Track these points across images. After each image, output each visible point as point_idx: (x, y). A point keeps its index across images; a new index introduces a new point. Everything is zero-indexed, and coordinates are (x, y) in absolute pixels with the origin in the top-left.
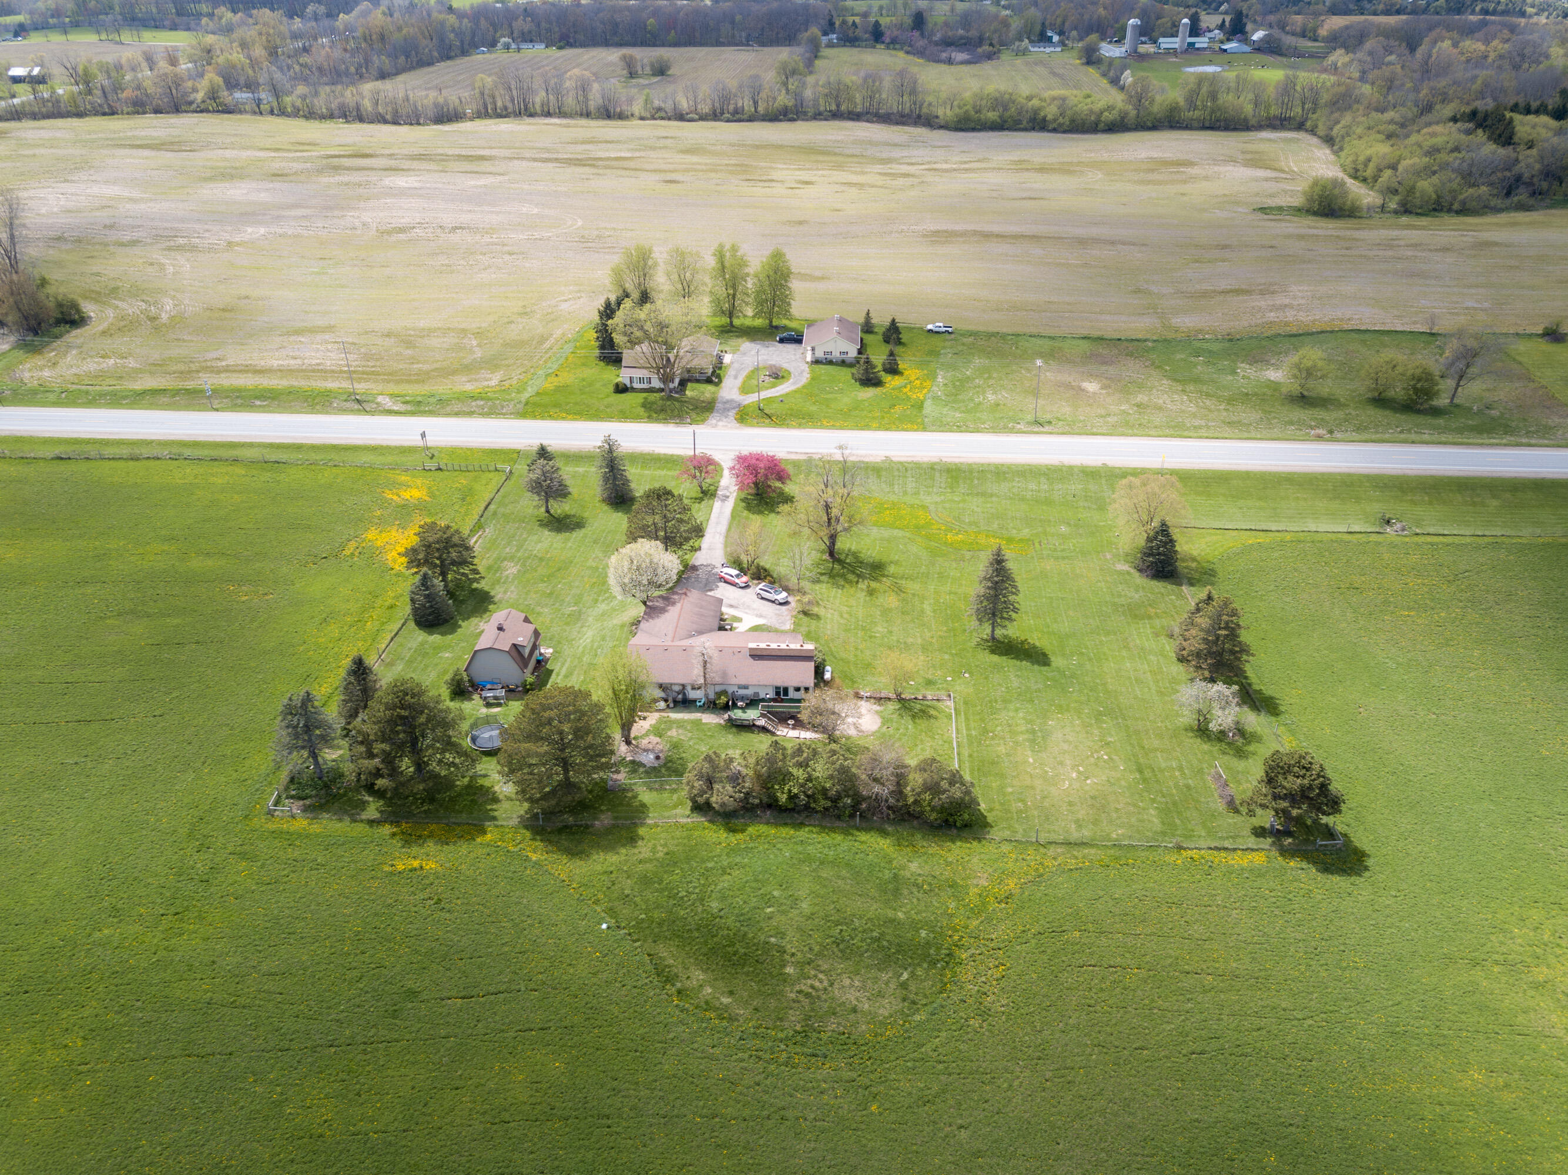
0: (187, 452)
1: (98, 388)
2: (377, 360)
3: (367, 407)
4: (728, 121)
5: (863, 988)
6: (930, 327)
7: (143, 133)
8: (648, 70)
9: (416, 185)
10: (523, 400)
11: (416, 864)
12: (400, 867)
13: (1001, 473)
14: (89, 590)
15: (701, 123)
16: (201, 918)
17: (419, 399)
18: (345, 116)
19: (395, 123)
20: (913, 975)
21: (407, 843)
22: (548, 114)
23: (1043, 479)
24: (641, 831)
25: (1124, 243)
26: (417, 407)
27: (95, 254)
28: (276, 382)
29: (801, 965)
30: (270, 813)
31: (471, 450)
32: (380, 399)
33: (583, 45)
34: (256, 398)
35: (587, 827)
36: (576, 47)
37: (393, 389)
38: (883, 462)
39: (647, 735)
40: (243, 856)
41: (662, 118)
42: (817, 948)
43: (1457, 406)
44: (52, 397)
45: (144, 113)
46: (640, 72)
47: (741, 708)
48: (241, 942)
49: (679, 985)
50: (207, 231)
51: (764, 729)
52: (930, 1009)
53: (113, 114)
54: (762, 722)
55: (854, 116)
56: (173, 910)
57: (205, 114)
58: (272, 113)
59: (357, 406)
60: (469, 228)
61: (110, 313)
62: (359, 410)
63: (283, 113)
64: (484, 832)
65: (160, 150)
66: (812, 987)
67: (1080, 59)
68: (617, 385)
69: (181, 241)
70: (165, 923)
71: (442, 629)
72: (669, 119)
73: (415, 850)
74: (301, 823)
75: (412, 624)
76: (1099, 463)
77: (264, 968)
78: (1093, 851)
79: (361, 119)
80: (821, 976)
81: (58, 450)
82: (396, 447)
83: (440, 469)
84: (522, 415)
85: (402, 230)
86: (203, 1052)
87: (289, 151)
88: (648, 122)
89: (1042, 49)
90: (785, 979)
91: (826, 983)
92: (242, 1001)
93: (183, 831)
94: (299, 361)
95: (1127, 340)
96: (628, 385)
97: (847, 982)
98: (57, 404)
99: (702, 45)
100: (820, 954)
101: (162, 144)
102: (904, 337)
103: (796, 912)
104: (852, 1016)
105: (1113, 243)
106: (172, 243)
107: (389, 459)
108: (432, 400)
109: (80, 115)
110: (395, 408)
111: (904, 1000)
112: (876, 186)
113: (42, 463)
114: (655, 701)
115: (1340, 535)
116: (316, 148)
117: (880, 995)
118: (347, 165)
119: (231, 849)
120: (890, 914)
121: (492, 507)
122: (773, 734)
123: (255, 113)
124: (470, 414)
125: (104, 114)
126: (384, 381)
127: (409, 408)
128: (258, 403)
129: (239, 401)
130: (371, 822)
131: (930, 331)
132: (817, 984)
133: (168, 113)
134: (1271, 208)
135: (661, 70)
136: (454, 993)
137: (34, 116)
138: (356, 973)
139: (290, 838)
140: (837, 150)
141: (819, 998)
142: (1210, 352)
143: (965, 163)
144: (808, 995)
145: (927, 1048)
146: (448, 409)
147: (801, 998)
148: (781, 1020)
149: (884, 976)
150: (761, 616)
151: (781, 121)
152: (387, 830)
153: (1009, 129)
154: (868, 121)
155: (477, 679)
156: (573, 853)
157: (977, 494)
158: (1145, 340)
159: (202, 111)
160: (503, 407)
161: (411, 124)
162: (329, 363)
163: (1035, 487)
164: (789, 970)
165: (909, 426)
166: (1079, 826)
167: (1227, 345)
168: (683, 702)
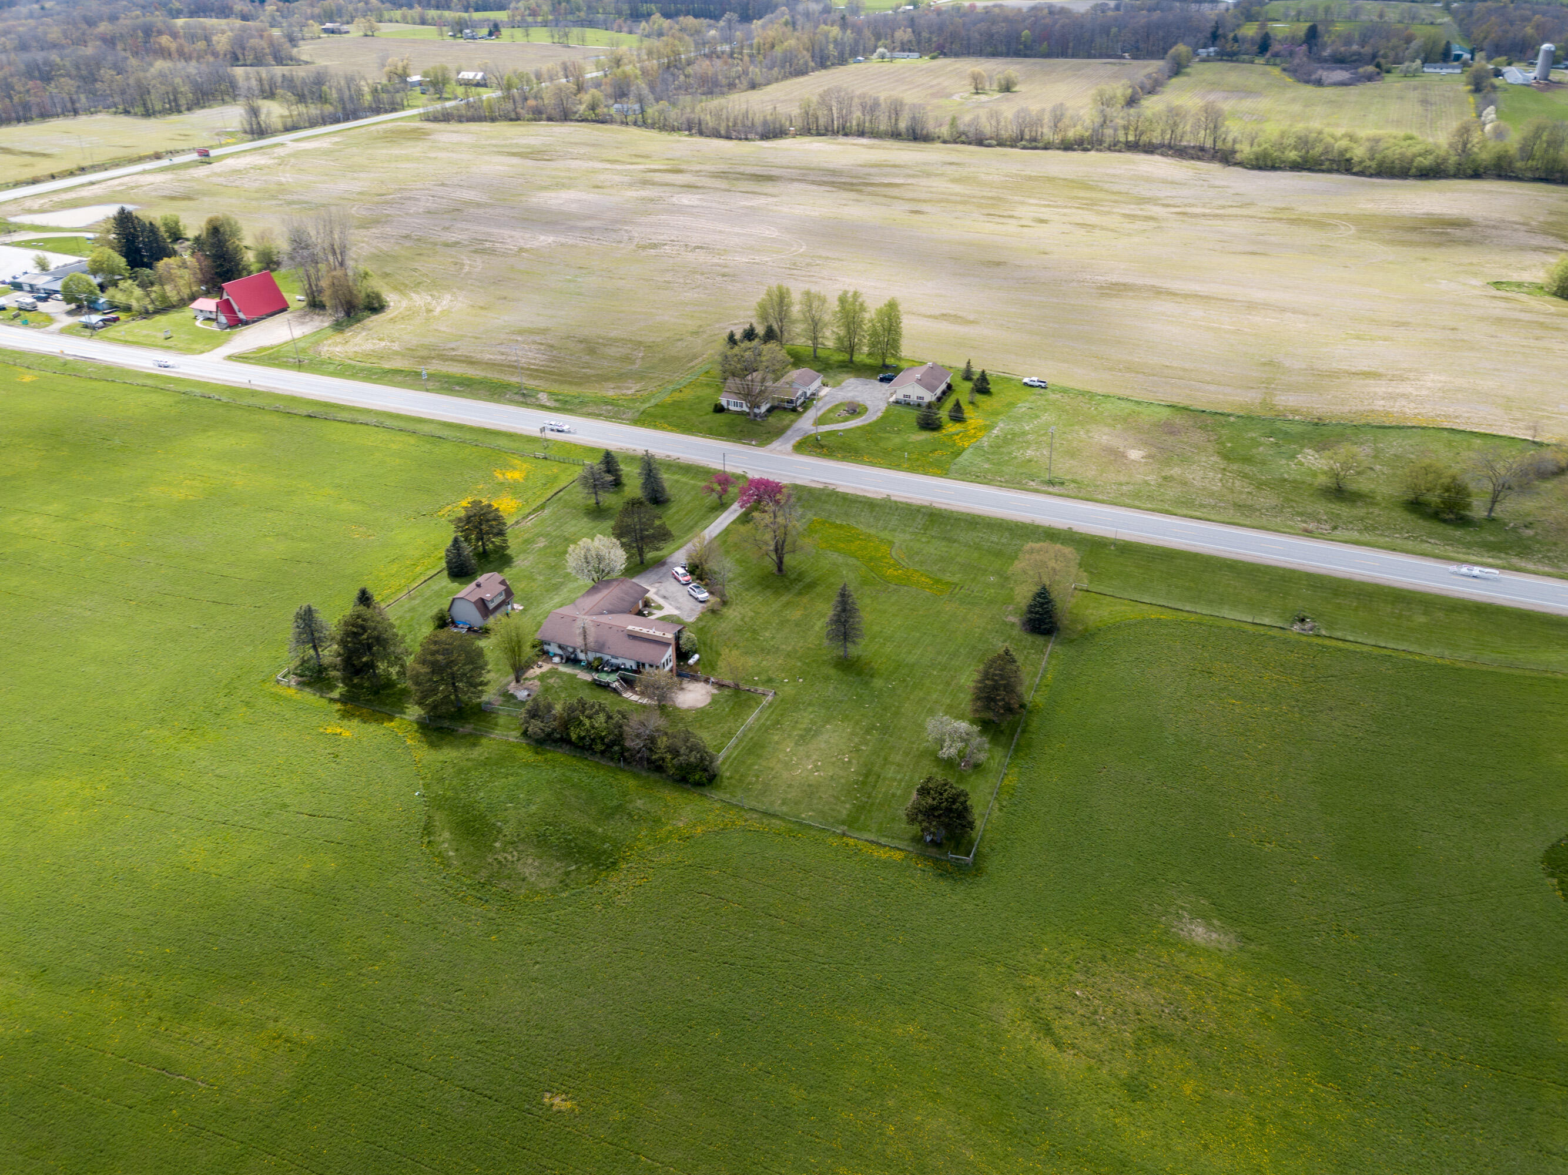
0: (388, 422)
1: (363, 364)
2: (559, 362)
3: (529, 400)
4: (1024, 148)
5: (538, 868)
6: (1026, 380)
7: (524, 142)
8: (995, 87)
9: (696, 203)
10: (641, 409)
11: (339, 731)
12: (329, 731)
13: (973, 522)
14: (270, 515)
15: (999, 149)
16: (203, 735)
17: (568, 399)
18: (690, 129)
19: (728, 137)
20: (578, 869)
21: (343, 717)
22: (861, 134)
23: (1007, 534)
24: (484, 741)
25: (1294, 311)
26: (564, 406)
27: (425, 252)
28: (478, 372)
29: (506, 844)
30: (278, 682)
31: (575, 445)
32: (540, 395)
33: (956, 55)
34: (458, 384)
35: (453, 730)
36: (950, 56)
37: (555, 388)
38: (883, 499)
39: (534, 678)
40: (247, 704)
41: (963, 143)
42: (523, 835)
43: (1494, 520)
44: (332, 368)
45: (540, 120)
46: (987, 88)
47: (606, 672)
48: (216, 754)
49: (432, 838)
50: (512, 237)
51: (615, 690)
52: (574, 891)
53: (518, 119)
54: (615, 685)
55: (1150, 149)
56: (191, 727)
57: (583, 124)
58: (635, 124)
59: (521, 399)
60: (707, 248)
61: (405, 303)
62: (522, 403)
63: (645, 124)
64: (391, 720)
65: (527, 158)
66: (505, 858)
67: (1468, 84)
68: (716, 405)
69: (488, 245)
70: (183, 734)
71: (463, 580)
72: (970, 143)
73: (345, 722)
74: (292, 692)
75: (446, 573)
76: (1065, 527)
77: (217, 772)
78: (778, 822)
79: (701, 133)
80: (515, 853)
81: (310, 410)
82: (527, 436)
83: (545, 458)
84: (635, 422)
85: (654, 246)
86: (159, 809)
87: (623, 163)
88: (948, 145)
89: (1438, 70)
90: (491, 849)
91: (515, 859)
92: (195, 787)
93: (225, 682)
94: (503, 357)
95: (1210, 413)
96: (725, 406)
97: (530, 861)
98: (332, 374)
99: (1073, 56)
100: (523, 840)
101: (531, 153)
102: (992, 388)
103: (524, 810)
104: (520, 883)
105: (1284, 310)
106: (480, 247)
107: (514, 445)
108: (577, 401)
109: (493, 120)
110: (548, 404)
111: (561, 882)
112: (1107, 229)
113: (297, 418)
114: (555, 655)
115: (1243, 625)
116: (647, 161)
117: (548, 875)
118: (656, 179)
119: (243, 699)
120: (592, 827)
121: (561, 493)
122: (620, 695)
123: (622, 123)
124: (597, 416)
125: (511, 120)
126: (555, 381)
127: (557, 405)
128: (457, 388)
129: (446, 385)
130: (331, 700)
131: (1026, 384)
132: (510, 858)
133: (557, 121)
134: (1509, 284)
135: (1007, 88)
136: (306, 811)
137: (460, 119)
138: (263, 787)
139: (277, 698)
140: (1106, 186)
141: (505, 866)
142: (1286, 433)
143: (1224, 207)
144: (500, 862)
145: (553, 916)
146: (585, 410)
147: (495, 863)
148: (475, 873)
149: (558, 864)
150: (678, 608)
151: (1074, 150)
152: (338, 706)
153: (1310, 170)
154: (1162, 155)
155: (456, 619)
156: (432, 745)
157: (944, 539)
158: (1229, 415)
159: (582, 121)
160: (624, 413)
161: (740, 139)
162: (524, 360)
163: (996, 540)
164: (497, 845)
165: (936, 470)
166: (784, 803)
167: (1310, 428)
168: (572, 660)
